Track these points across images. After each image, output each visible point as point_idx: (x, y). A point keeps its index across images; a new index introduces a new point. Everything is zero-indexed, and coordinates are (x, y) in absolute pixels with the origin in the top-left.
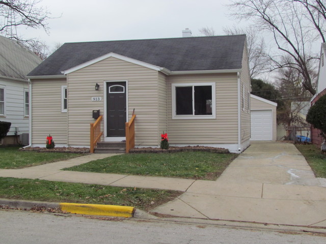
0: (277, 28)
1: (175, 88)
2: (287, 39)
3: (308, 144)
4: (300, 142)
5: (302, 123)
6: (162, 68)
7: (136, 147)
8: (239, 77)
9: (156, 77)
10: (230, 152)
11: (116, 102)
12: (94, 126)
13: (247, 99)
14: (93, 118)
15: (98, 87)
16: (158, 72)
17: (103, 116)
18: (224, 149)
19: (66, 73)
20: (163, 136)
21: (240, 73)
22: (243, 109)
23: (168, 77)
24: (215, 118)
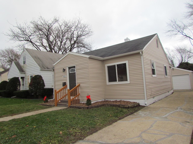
1: (107, 67)
6: (90, 56)
7: (81, 102)
8: (141, 55)
9: (87, 61)
10: (140, 104)
11: (72, 77)
12: (57, 91)
13: (163, 70)
14: (63, 86)
15: (64, 70)
16: (89, 58)
17: (67, 85)
18: (136, 102)
19: (54, 65)
20: (87, 97)
21: (142, 52)
22: (153, 76)
23: (103, 61)
24: (129, 83)
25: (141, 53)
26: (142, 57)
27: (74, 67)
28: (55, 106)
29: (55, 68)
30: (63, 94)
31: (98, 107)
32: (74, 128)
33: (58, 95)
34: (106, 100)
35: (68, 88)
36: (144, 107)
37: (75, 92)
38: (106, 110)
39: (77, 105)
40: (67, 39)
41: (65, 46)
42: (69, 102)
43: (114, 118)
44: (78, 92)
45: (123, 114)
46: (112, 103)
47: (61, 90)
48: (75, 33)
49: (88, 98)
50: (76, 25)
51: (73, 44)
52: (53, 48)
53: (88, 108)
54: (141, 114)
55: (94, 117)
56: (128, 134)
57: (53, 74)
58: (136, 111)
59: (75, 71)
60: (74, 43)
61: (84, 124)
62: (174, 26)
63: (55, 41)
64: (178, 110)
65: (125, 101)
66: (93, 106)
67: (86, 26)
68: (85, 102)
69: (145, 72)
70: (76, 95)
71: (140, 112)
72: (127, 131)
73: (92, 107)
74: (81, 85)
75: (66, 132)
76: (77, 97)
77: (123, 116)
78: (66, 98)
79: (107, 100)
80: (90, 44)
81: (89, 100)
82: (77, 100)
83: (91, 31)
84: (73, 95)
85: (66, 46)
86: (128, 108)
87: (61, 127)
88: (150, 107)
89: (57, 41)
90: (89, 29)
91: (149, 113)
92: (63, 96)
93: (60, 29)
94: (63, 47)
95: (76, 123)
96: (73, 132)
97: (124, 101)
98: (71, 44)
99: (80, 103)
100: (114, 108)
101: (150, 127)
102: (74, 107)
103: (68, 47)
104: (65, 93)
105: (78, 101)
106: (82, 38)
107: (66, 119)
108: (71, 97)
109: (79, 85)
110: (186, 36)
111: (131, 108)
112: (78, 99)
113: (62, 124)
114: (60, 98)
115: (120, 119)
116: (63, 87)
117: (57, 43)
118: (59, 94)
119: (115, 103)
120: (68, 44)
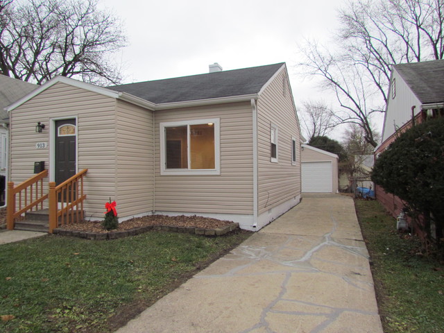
0: (339, 86)
1: (164, 129)
2: (348, 95)
3: (372, 199)
4: (361, 197)
5: (364, 173)
6: (121, 94)
7: (87, 219)
8: (254, 107)
9: (113, 108)
10: (242, 227)
11: (66, 149)
12: (15, 186)
13: (289, 148)
14: (35, 173)
15: (41, 127)
16: (118, 99)
17: (48, 170)
18: (232, 222)
19: (10, 109)
20: (108, 206)
21: (256, 101)
22: (273, 160)
23: (155, 113)
24: (219, 174)
25: (253, 101)
26: (254, 112)
27: (72, 121)
28: (5, 228)
29: (13, 119)
30: (34, 195)
31: (137, 234)
32: (66, 308)
33: (17, 198)
34: (156, 214)
35: (52, 177)
36: (249, 233)
37: (72, 191)
38: (160, 244)
39: (78, 228)
40: (53, 45)
41: (47, 65)
42: (52, 219)
43: (182, 266)
44: (80, 192)
45: (205, 254)
46: (174, 224)
47: (30, 183)
48: (79, 32)
49: (109, 209)
50: (84, 11)
51: (70, 63)
52: (11, 64)
53: (108, 237)
54: (247, 252)
55: (127, 266)
56: (229, 317)
57: (7, 136)
58: (235, 245)
59: (74, 132)
60: (73, 61)
61: (98, 290)
62: (311, 56)
63: (17, 49)
64: (326, 243)
65: (205, 219)
66: (123, 231)
67: (110, 20)
68: (101, 220)
69: (258, 151)
70: (75, 199)
71: (245, 248)
72: (227, 308)
73: (120, 235)
74: (89, 171)
75: (39, 322)
76: (76, 204)
77: (206, 260)
78: (44, 207)
79: (160, 214)
80: (119, 68)
81: (111, 214)
82: (75, 214)
83: (122, 34)
84: (65, 198)
85: (49, 66)
86: (215, 236)
87: (20, 306)
88: (264, 234)
89: (23, 47)
90: (119, 29)
91: (265, 249)
92: (34, 199)
93: (34, 14)
94: (41, 67)
95: (74, 290)
96: (61, 320)
97: (202, 217)
98: (65, 63)
99: (85, 222)
100: (180, 236)
101: (281, 293)
102: (66, 232)
103: (54, 69)
104: (42, 193)
105: (79, 217)
106: (96, 50)
107: (39, 276)
108: (60, 204)
109: (85, 173)
110: (332, 80)
111: (221, 236)
112: (80, 209)
113: (27, 295)
114: (23, 206)
115: (199, 269)
116: (36, 175)
117: (24, 55)
118: (23, 194)
119: (180, 224)
120: (56, 62)
